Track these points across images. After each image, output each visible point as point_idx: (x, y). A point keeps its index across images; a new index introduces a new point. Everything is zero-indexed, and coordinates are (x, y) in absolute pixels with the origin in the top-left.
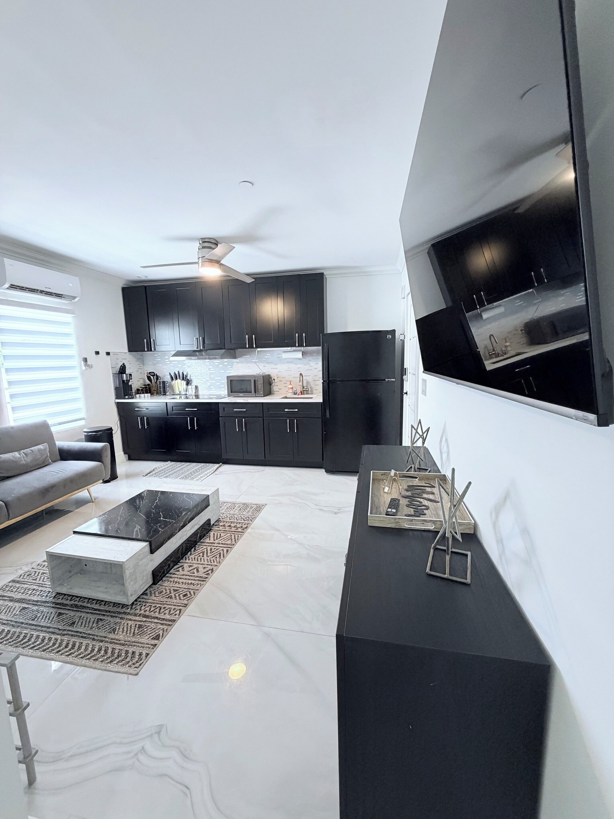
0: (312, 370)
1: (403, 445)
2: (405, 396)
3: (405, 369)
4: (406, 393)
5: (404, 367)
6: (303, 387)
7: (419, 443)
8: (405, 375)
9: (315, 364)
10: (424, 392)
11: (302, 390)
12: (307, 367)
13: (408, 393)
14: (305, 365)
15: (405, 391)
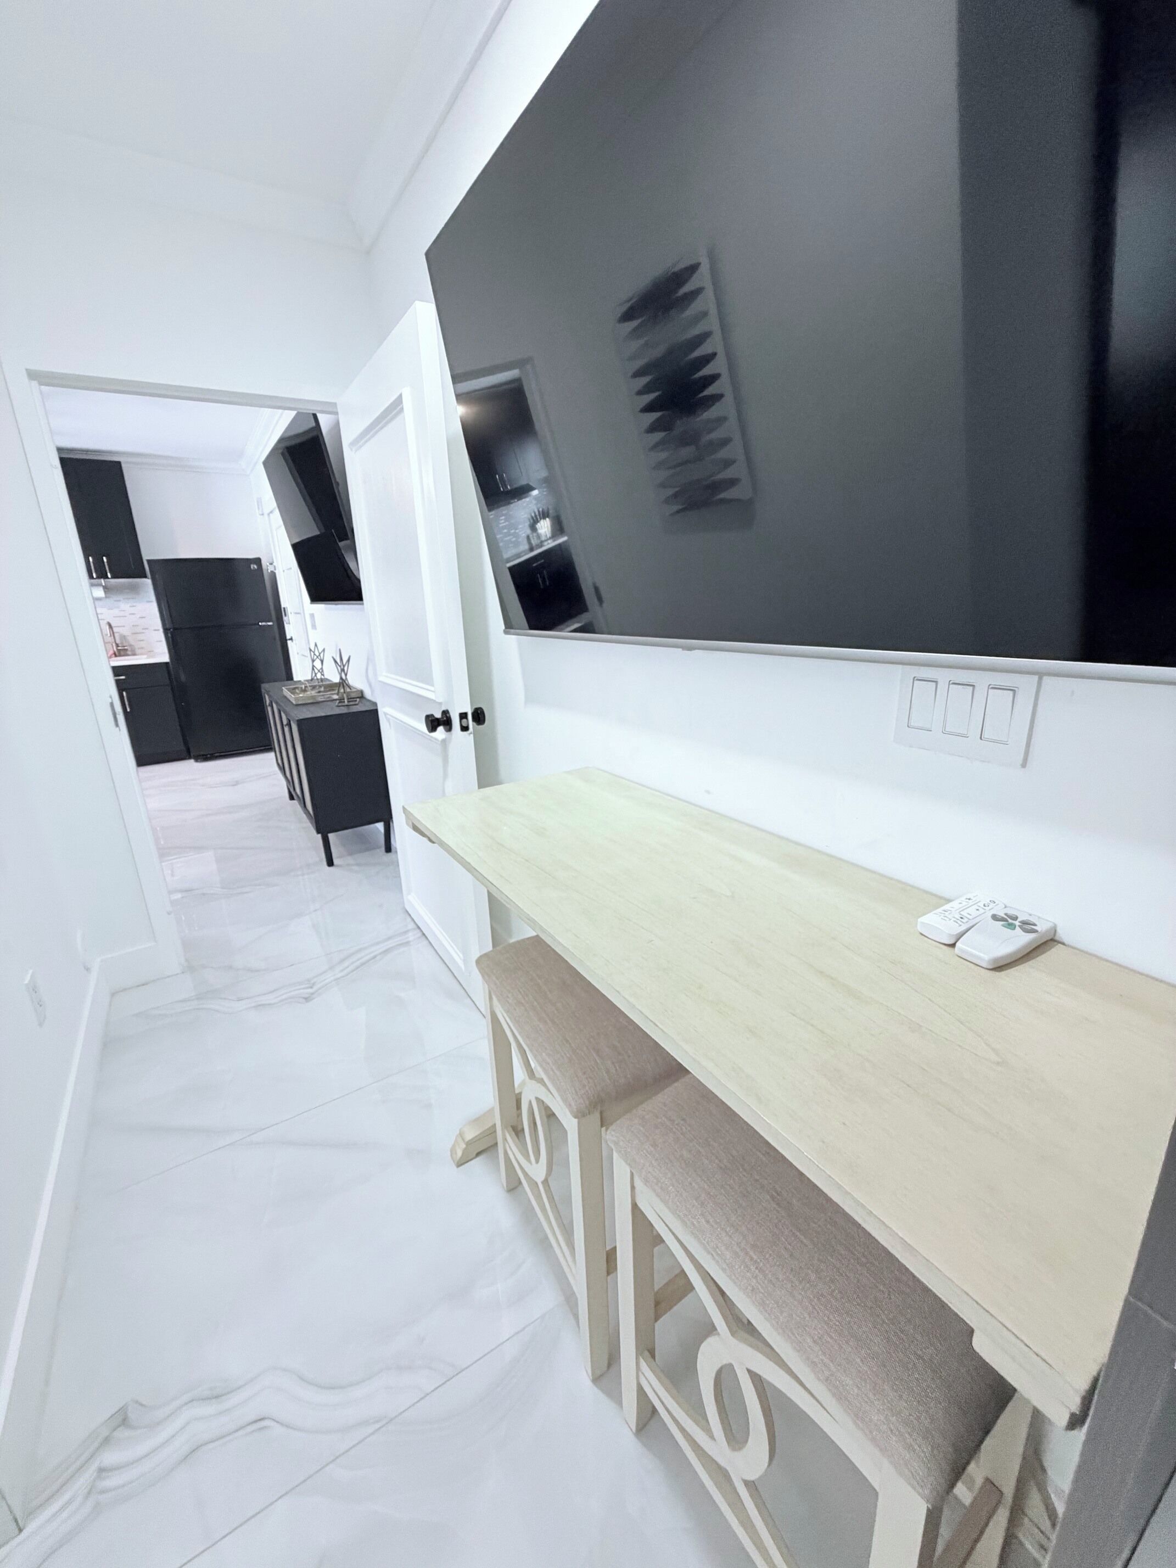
0: (125, 616)
1: (295, 679)
2: (289, 642)
3: (284, 608)
4: (291, 639)
5: (280, 605)
6: (117, 646)
7: (319, 676)
8: (285, 615)
9: (131, 606)
10: (314, 627)
11: (115, 649)
12: (116, 612)
13: (293, 638)
14: (110, 609)
15: (288, 637)
